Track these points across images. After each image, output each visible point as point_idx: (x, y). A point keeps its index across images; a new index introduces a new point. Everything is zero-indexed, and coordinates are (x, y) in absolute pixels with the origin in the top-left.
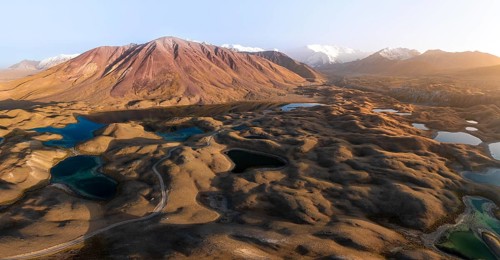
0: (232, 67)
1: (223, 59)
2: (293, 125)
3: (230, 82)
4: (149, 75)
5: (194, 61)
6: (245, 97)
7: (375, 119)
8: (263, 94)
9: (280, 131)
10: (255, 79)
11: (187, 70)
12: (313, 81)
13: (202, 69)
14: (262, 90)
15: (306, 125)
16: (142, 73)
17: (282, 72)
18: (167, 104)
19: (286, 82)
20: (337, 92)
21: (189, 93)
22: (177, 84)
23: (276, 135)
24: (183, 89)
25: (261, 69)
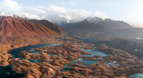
0: (33, 30)
1: (29, 26)
2: (57, 49)
3: (34, 36)
4: (9, 35)
5: (21, 28)
6: (41, 42)
7: (73, 47)
8: (45, 41)
9: (55, 50)
10: (41, 35)
11: (20, 32)
12: (60, 35)
13: (25, 32)
14: (45, 39)
15: (59, 49)
16: (7, 34)
17: (49, 31)
18: (22, 46)
19: (51, 35)
20: (68, 39)
21: (25, 41)
22: (20, 38)
23: (54, 51)
24: (23, 40)
25: (42, 30)
